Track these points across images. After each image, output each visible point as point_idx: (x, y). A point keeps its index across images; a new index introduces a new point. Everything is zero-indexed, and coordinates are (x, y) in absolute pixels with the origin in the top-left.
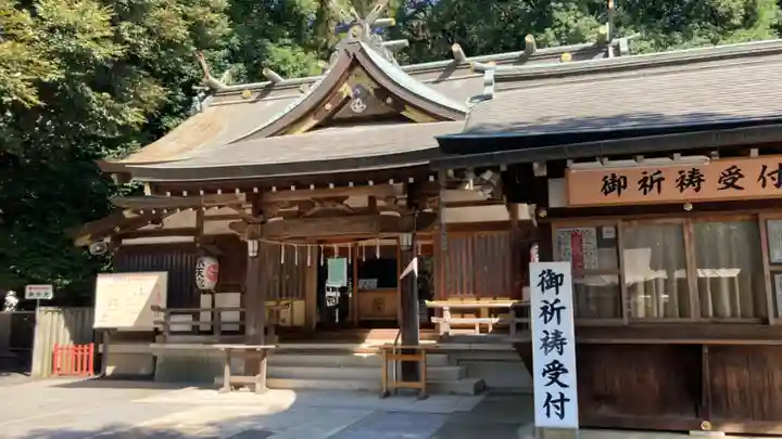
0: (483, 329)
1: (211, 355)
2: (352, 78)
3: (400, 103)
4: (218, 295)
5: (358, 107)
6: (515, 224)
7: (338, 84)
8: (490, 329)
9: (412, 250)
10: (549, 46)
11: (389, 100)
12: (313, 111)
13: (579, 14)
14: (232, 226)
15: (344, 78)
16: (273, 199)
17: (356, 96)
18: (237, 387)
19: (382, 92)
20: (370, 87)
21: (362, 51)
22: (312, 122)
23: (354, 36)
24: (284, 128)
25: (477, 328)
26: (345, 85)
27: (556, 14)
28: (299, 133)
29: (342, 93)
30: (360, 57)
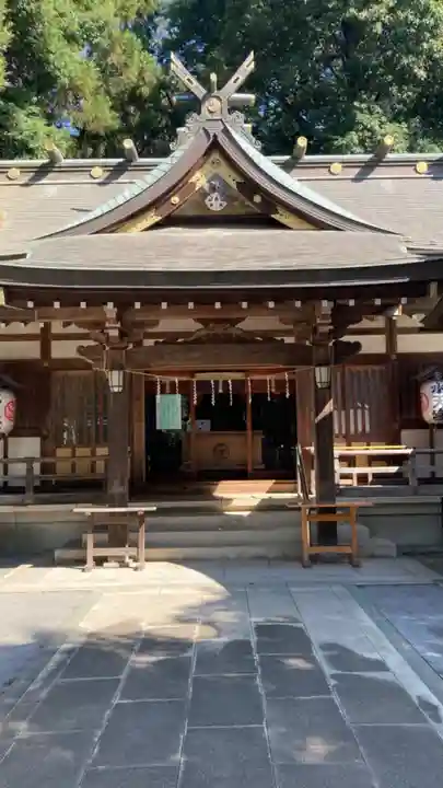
0: (362, 478)
1: (20, 520)
2: (208, 166)
3: (271, 202)
4: (10, 440)
5: (216, 204)
6: (394, 357)
7: (189, 173)
8: (370, 479)
9: (329, 388)
10: (352, 153)
11: (257, 199)
12: (155, 205)
13: (384, 119)
14: (80, 350)
15: (197, 166)
16: (139, 318)
17: (213, 189)
18: (100, 561)
19: (248, 187)
20: (232, 180)
21: (226, 131)
22: (152, 218)
23: (211, 112)
24: (113, 225)
25: (355, 478)
26: (198, 174)
27: (360, 117)
28: (135, 231)
29: (194, 184)
30: (222, 139)
